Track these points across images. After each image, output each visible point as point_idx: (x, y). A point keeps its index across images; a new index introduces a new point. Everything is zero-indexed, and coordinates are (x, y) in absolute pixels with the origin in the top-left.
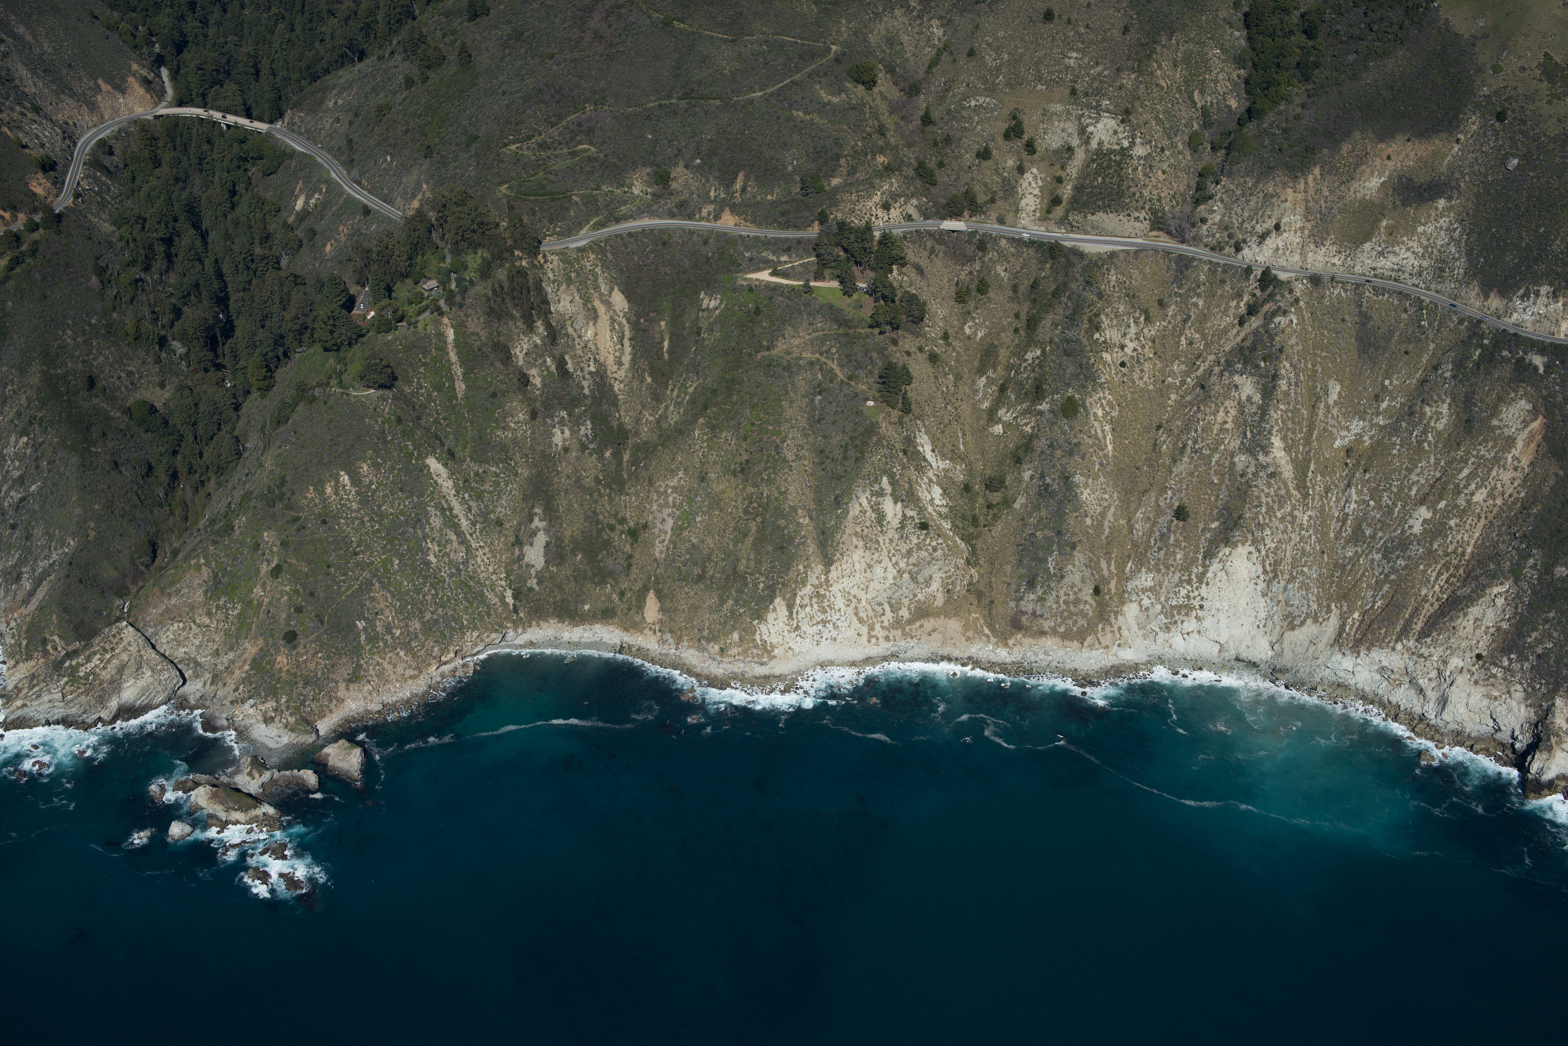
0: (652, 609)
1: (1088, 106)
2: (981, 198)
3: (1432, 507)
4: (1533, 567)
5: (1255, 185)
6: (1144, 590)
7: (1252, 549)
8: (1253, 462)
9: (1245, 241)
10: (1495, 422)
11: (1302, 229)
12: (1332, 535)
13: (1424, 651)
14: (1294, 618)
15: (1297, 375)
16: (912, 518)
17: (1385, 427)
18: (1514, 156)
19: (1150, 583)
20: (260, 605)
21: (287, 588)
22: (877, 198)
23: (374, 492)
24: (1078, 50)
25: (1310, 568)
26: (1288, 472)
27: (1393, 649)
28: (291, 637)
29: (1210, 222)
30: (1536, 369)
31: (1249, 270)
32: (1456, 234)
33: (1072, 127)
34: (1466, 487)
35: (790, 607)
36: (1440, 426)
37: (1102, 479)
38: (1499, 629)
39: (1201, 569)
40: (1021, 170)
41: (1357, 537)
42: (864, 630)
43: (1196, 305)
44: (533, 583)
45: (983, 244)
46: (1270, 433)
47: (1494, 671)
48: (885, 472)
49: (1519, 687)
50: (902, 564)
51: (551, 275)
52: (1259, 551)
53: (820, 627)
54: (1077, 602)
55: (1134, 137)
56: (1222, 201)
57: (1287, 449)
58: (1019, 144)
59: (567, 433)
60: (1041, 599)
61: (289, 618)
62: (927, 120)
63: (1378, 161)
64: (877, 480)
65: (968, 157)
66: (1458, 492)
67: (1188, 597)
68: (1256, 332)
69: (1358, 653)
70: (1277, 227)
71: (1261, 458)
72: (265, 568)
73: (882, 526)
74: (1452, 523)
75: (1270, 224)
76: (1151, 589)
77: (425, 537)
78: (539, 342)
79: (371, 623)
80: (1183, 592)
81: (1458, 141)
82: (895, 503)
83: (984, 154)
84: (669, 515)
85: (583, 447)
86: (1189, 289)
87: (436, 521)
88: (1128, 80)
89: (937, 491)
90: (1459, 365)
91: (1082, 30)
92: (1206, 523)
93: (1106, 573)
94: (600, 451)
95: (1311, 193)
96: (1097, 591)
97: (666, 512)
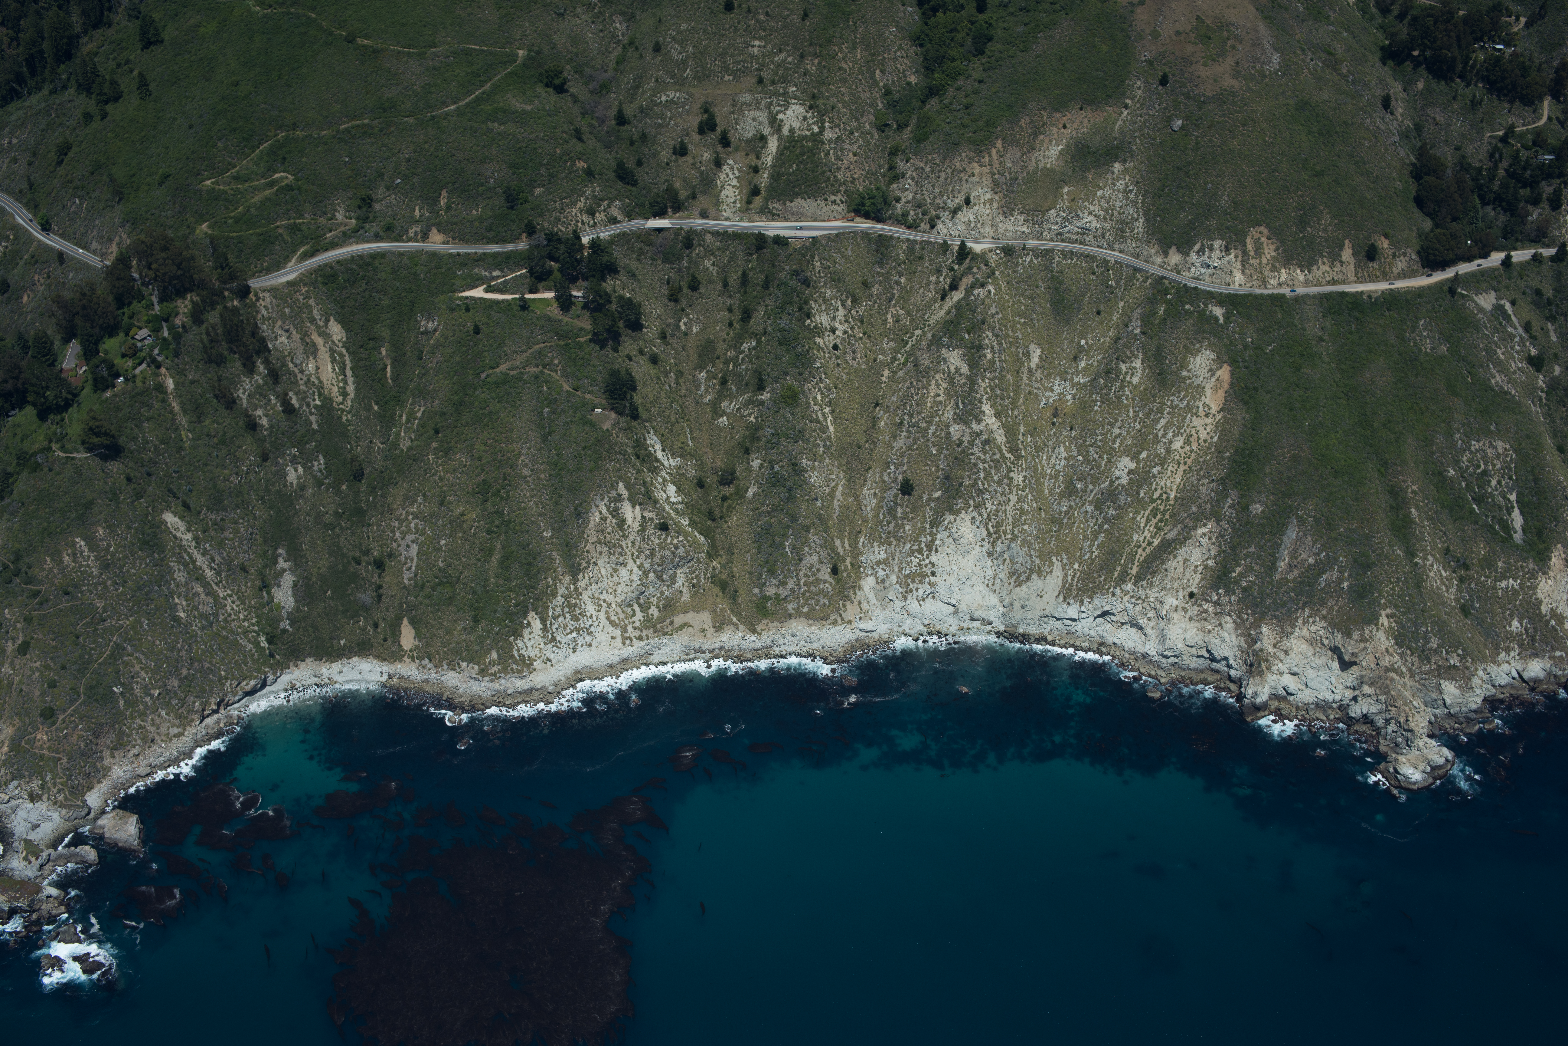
0: (408, 638)
1: (777, 94)
2: (683, 194)
3: (1135, 457)
4: (1232, 506)
5: (942, 162)
6: (879, 563)
7: (975, 514)
8: (968, 431)
9: (939, 218)
10: (1184, 373)
11: (991, 201)
12: (1046, 492)
13: (1141, 592)
14: (1020, 575)
15: (1000, 344)
16: (651, 519)
17: (1085, 385)
18: (1178, 118)
19: (883, 556)
20: (11, 683)
21: (38, 664)
22: (580, 205)
23: (113, 554)
24: (760, 38)
25: (1030, 525)
26: (1000, 437)
27: (1114, 595)
28: (49, 715)
29: (903, 200)
30: (1216, 319)
31: (945, 246)
32: (1133, 196)
33: (763, 116)
34: (1164, 436)
35: (543, 621)
36: (1135, 380)
37: (827, 461)
38: (1206, 567)
39: (929, 538)
40: (718, 164)
41: (1070, 491)
42: (617, 632)
43: (898, 283)
44: (285, 625)
45: (689, 239)
46: (980, 402)
47: (1206, 606)
48: (620, 478)
49: (1228, 619)
50: (647, 565)
51: (265, 313)
52: (981, 515)
53: (574, 634)
54: (817, 582)
55: (823, 122)
56: (913, 179)
57: (998, 415)
58: (713, 137)
59: (301, 470)
60: (782, 583)
61: (43, 694)
62: (621, 120)
63: (1055, 130)
64: (614, 487)
65: (665, 155)
66: (1157, 441)
67: (920, 565)
68: (958, 306)
69: (1082, 601)
70: (967, 202)
71: (975, 427)
72: (10, 647)
73: (623, 530)
74: (1155, 471)
75: (959, 199)
76: (884, 561)
77: (171, 594)
78: (260, 381)
79: (128, 688)
80: (915, 561)
81: (1126, 107)
82: (634, 507)
83: (681, 151)
84: (413, 542)
85: (320, 483)
86: (891, 268)
87: (180, 576)
88: (811, 65)
89: (672, 489)
90: (1146, 320)
91: (762, 17)
92: (930, 494)
93: (840, 550)
94: (336, 486)
95: (996, 165)
96: (835, 571)
97: (410, 538)
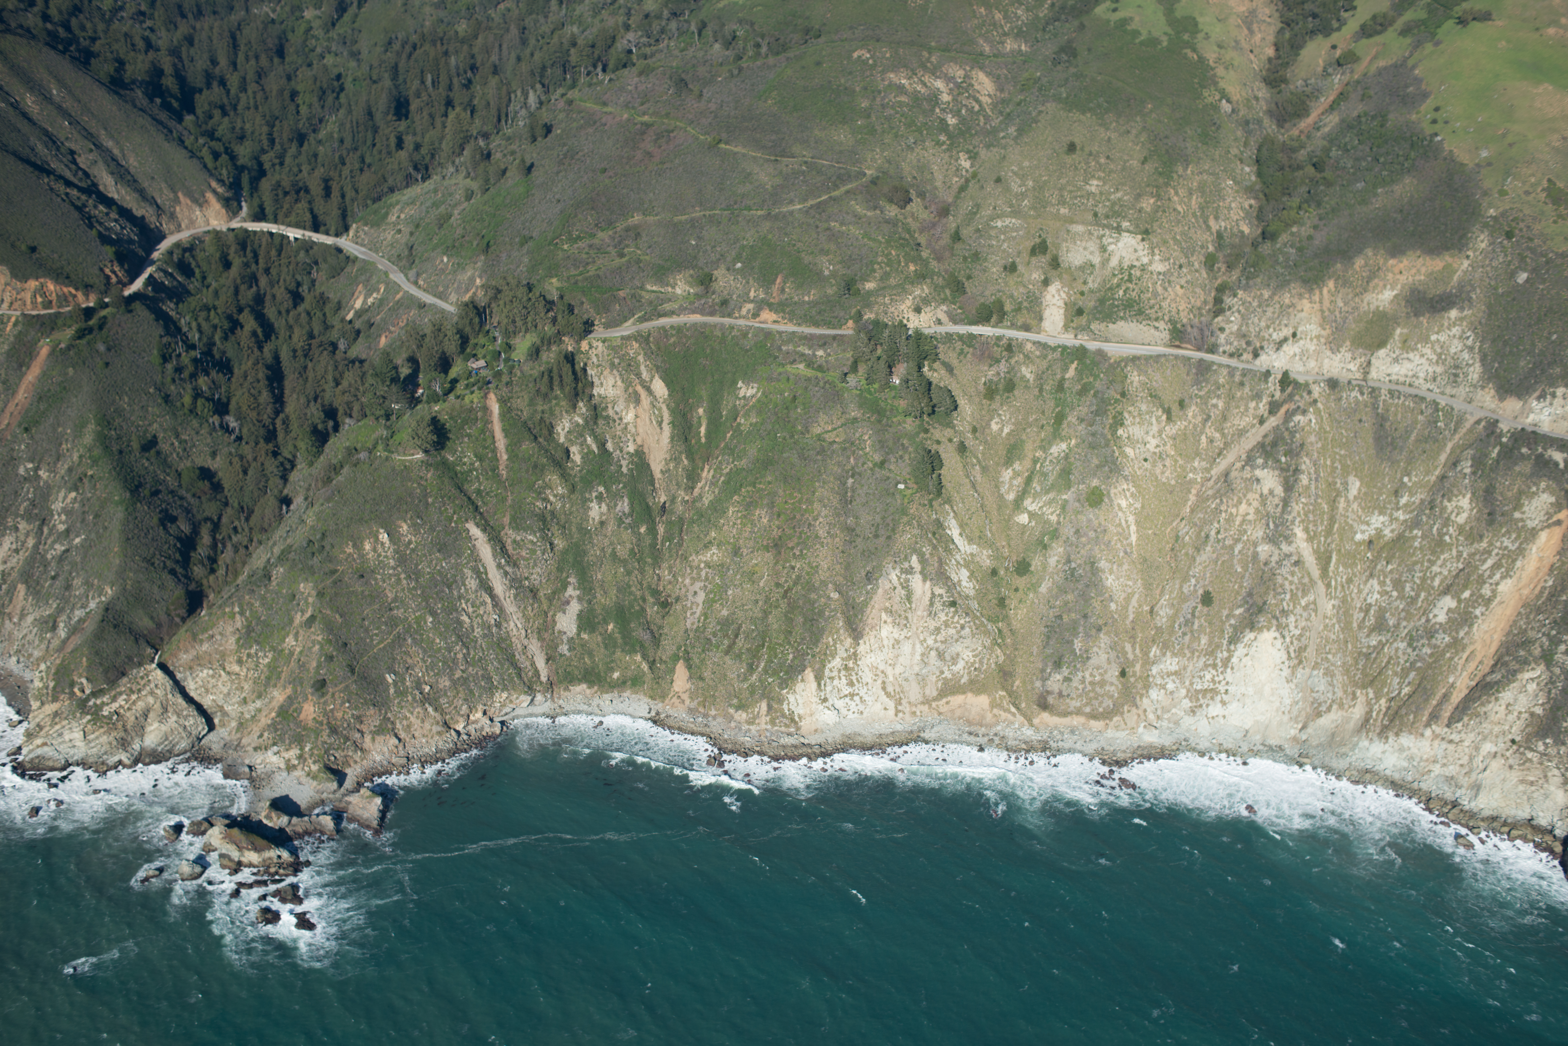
0: (681, 679)
1: (1109, 227)
2: (1008, 307)
3: (1457, 597)
4: (1565, 653)
5: (1271, 297)
6: (1169, 674)
7: (1277, 635)
8: (1277, 552)
9: (1262, 348)
10: (1517, 515)
11: (1318, 337)
12: (1355, 625)
13: (1455, 737)
14: (1320, 704)
15: (1317, 472)
16: (941, 596)
17: (1405, 521)
18: (1523, 270)
19: (1174, 668)
20: (291, 653)
21: (320, 638)
22: (908, 303)
23: (413, 550)
24: (1099, 179)
25: (1334, 655)
26: (1310, 561)
27: (1422, 735)
28: (320, 685)
29: (1227, 331)
30: (1556, 464)
31: (1268, 374)
32: (1469, 342)
33: (1093, 246)
34: (1490, 577)
35: (819, 678)
36: (1461, 519)
37: (1126, 567)
38: (1532, 714)
39: (1225, 654)
40: (1046, 283)
41: (1380, 626)
42: (891, 704)
43: (1215, 406)
44: (564, 649)
45: (1010, 347)
46: (1293, 522)
47: (1529, 755)
48: (915, 551)
49: (1556, 772)
50: (930, 642)
51: (595, 360)
52: (1284, 637)
53: (847, 700)
54: (1102, 683)
55: (1153, 254)
56: (1239, 312)
57: (1310, 539)
58: (1044, 260)
59: (604, 507)
60: (1067, 679)
61: (319, 667)
62: (957, 237)
63: (1390, 276)
64: (907, 558)
65: (995, 270)
66: (1481, 581)
67: (1213, 681)
68: (1276, 429)
69: (1387, 738)
70: (1294, 335)
71: (1285, 548)
72: (298, 619)
73: (910, 603)
74: (1478, 612)
75: (1287, 332)
76: (1176, 673)
77: (460, 597)
78: (580, 421)
79: (400, 679)
80: (1208, 677)
81: (1468, 257)
82: (924, 581)
83: (1011, 268)
84: (701, 588)
85: (620, 521)
86: (1209, 392)
87: (472, 583)
88: (1148, 204)
89: (964, 573)
90: (1478, 463)
91: (1102, 161)
92: (1231, 610)
93: (1131, 656)
94: (635, 526)
95: (1326, 304)
96: (1123, 674)
97: (698, 585)
